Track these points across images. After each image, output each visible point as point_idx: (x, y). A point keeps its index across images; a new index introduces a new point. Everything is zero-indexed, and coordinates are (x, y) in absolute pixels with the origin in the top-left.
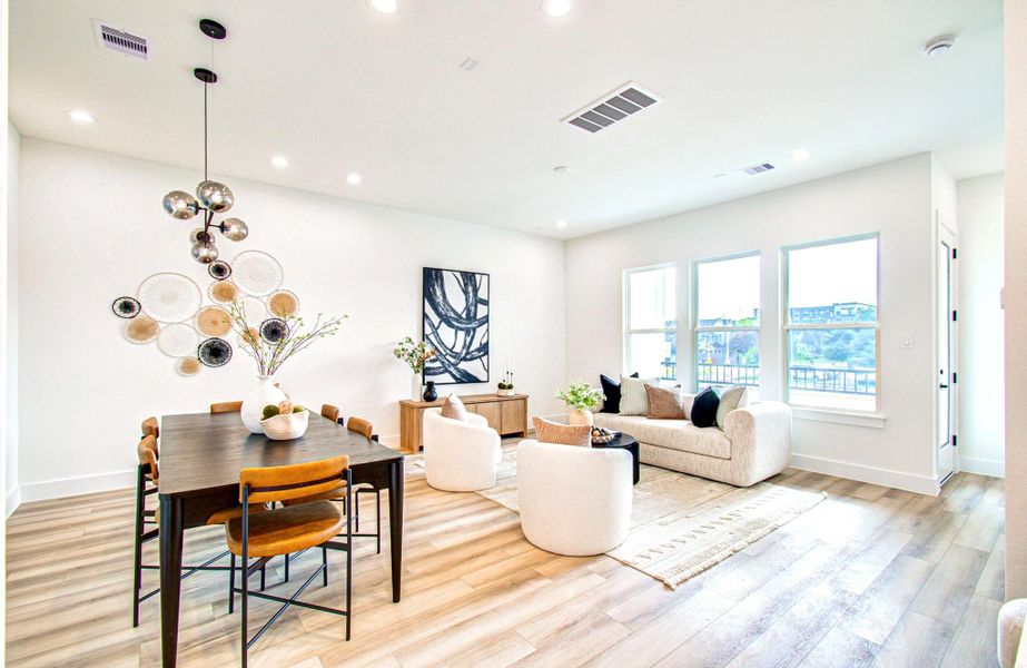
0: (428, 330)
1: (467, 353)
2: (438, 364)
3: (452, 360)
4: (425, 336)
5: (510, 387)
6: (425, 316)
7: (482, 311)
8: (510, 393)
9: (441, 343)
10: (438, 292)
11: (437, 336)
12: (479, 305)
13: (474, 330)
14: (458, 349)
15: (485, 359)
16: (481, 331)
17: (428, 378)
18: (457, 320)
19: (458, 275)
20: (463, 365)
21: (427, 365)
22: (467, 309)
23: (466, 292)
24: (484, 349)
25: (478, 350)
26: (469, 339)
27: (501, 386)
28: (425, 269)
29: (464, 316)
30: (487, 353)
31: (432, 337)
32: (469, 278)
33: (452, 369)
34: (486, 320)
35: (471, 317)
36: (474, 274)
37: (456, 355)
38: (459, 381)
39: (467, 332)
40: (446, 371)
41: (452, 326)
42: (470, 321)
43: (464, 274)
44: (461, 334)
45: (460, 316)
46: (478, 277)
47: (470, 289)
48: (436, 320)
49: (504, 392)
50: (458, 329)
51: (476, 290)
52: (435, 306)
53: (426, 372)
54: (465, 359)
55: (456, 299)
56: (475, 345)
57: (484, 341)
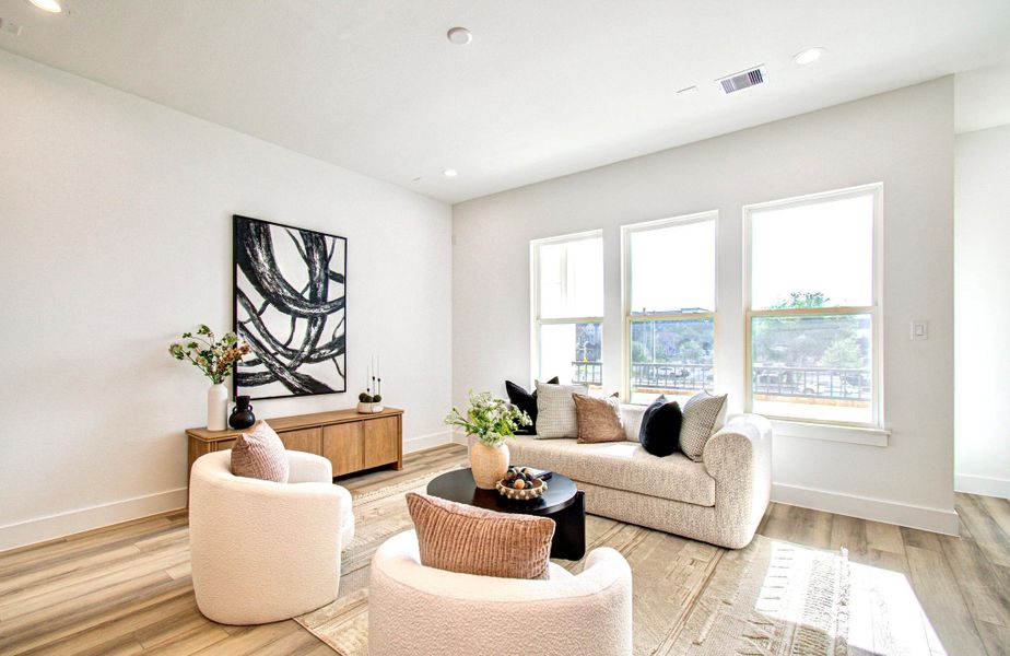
0: (243, 315)
1: (313, 351)
2: (262, 368)
3: (287, 362)
4: (237, 325)
5: (377, 399)
6: (237, 293)
7: (334, 291)
8: (377, 408)
9: (268, 336)
10: (262, 257)
11: (260, 325)
12: (331, 282)
13: (324, 317)
14: (296, 344)
15: (340, 359)
16: (333, 320)
17: (242, 391)
18: (295, 303)
19: (296, 234)
20: (305, 369)
21: (240, 370)
22: (312, 285)
23: (309, 261)
24: (339, 344)
25: (330, 346)
26: (314, 331)
27: (364, 398)
28: (236, 218)
29: (307, 295)
30: (343, 351)
31: (251, 327)
32: (314, 243)
33: (286, 375)
34: (341, 303)
35: (318, 298)
36: (322, 235)
37: (294, 354)
38: (297, 393)
39: (313, 320)
40: (276, 378)
41: (288, 311)
42: (316, 303)
43: (307, 234)
44: (302, 323)
45: (300, 296)
46: (329, 241)
47: (317, 257)
48: (257, 300)
49: (367, 407)
50: (296, 315)
51: (325, 259)
52: (256, 279)
53: (239, 380)
54: (308, 360)
55: (294, 271)
56: (325, 339)
57: (339, 333)
